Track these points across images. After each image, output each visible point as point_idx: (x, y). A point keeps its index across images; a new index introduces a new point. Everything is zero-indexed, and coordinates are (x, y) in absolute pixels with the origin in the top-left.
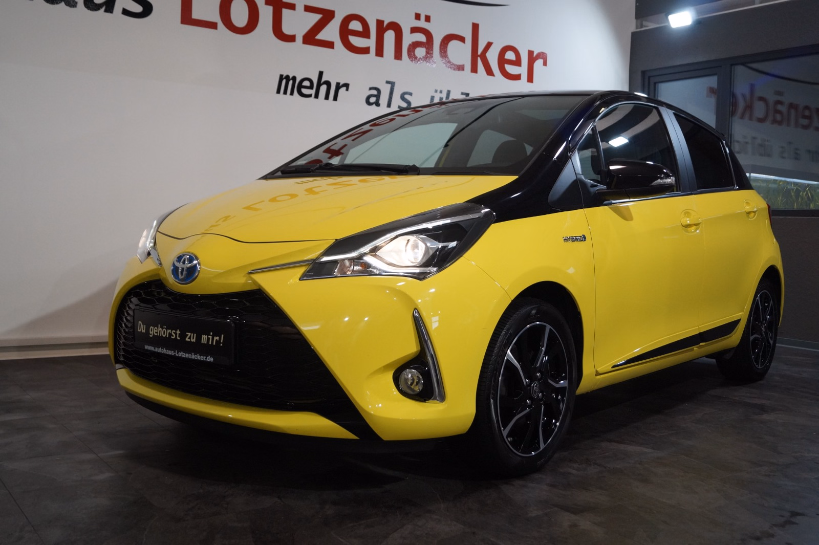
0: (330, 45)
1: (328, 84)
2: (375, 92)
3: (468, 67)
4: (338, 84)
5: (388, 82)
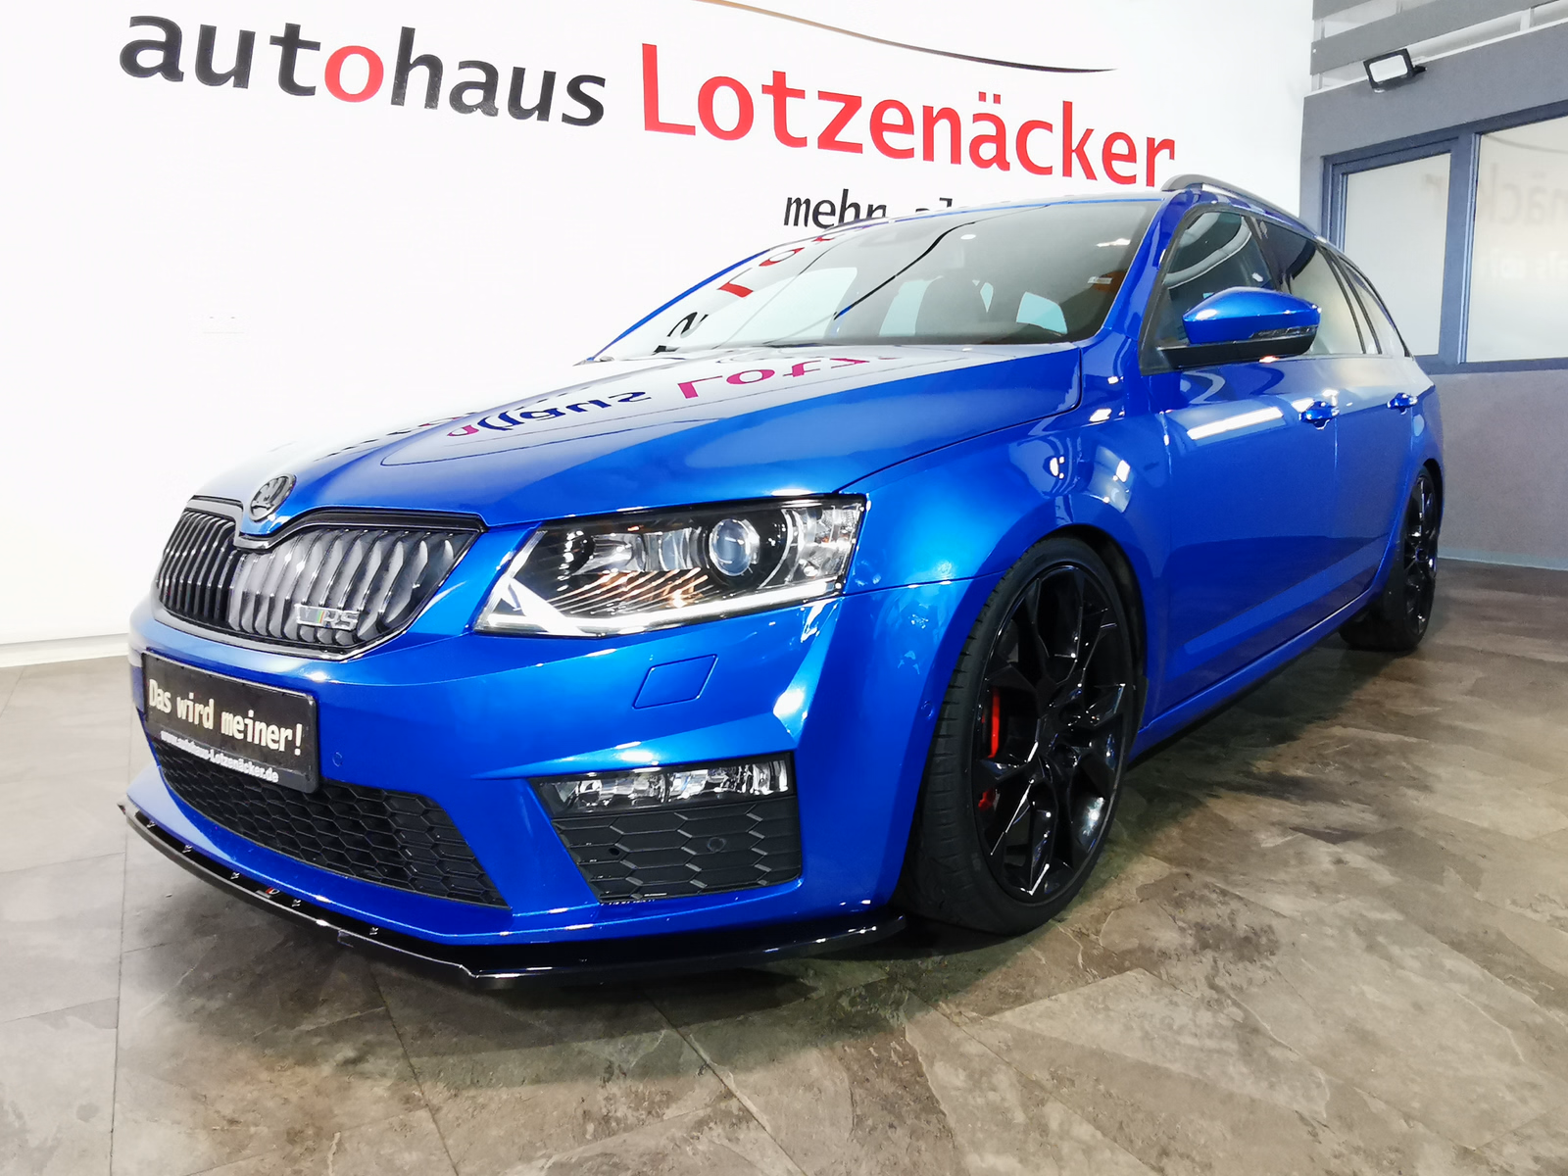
0: (856, 148)
1: (856, 206)
3: (1058, 169)
4: (871, 206)
5: (941, 199)
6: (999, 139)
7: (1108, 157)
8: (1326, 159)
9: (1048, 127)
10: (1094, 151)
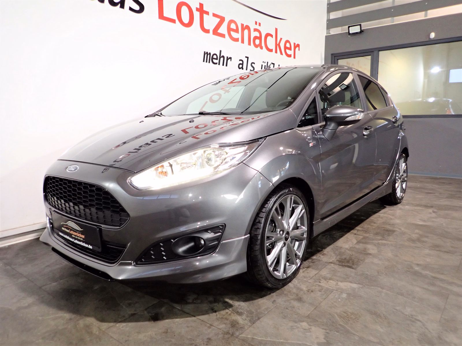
0: (223, 36)
1: (223, 57)
2: (241, 62)
3: (274, 50)
4: (227, 57)
5: (246, 57)
6: (260, 38)
7: (286, 48)
8: (332, 54)
9: (272, 36)
10: (282, 45)
